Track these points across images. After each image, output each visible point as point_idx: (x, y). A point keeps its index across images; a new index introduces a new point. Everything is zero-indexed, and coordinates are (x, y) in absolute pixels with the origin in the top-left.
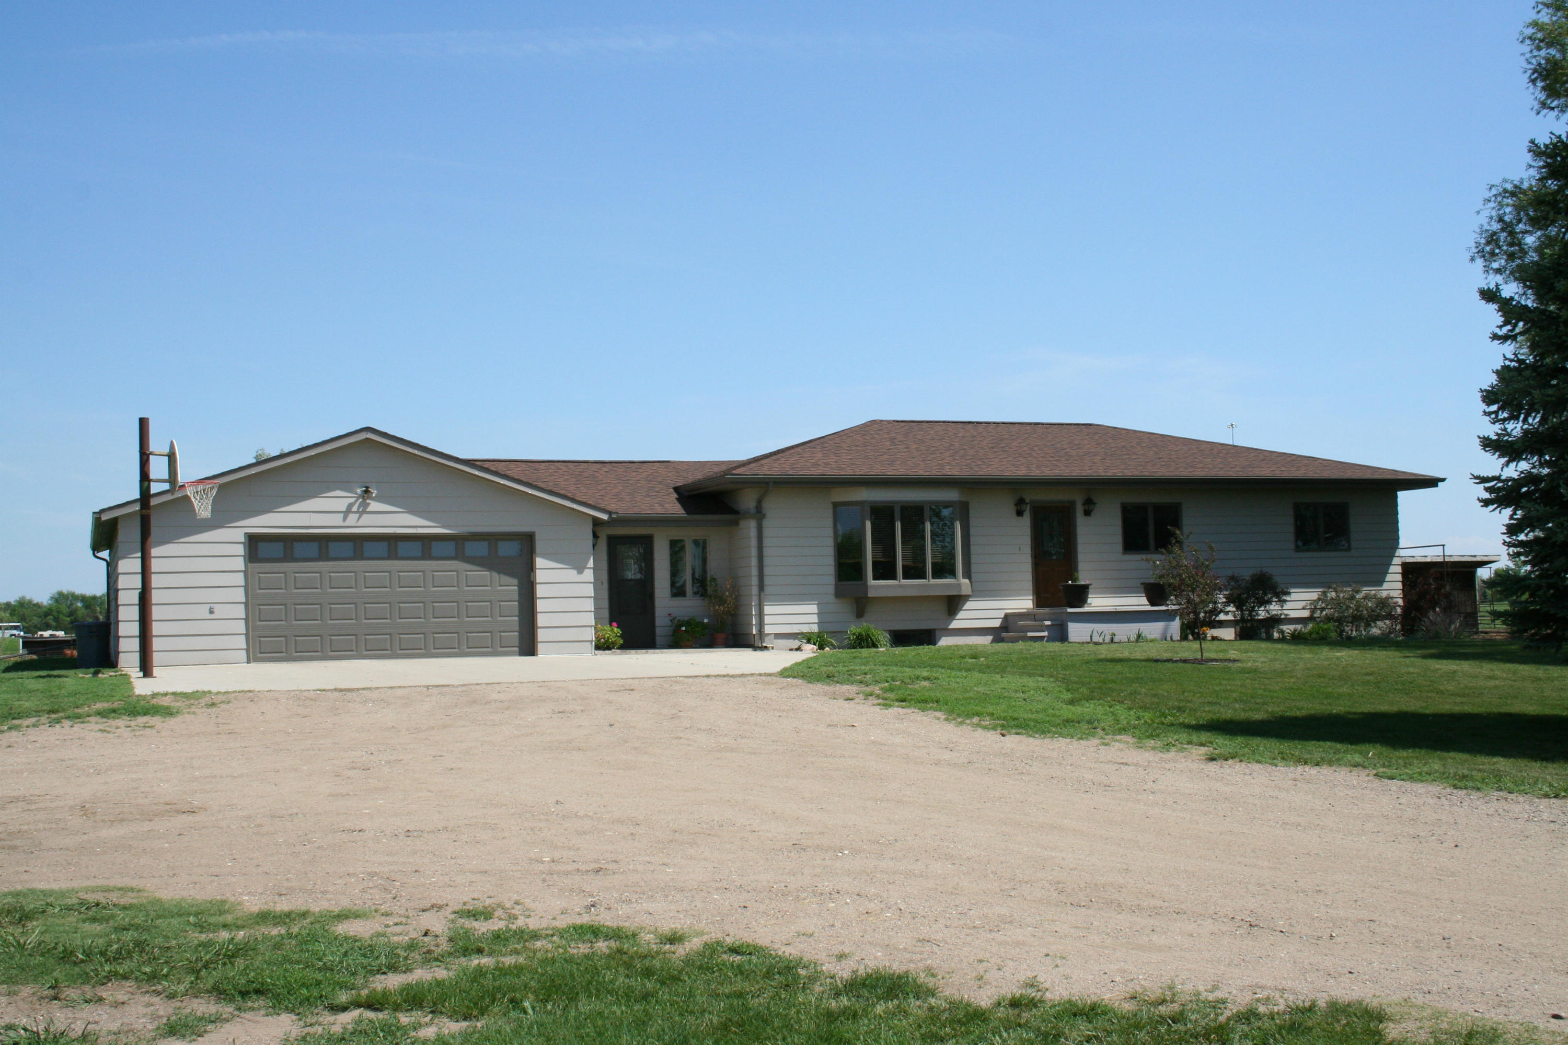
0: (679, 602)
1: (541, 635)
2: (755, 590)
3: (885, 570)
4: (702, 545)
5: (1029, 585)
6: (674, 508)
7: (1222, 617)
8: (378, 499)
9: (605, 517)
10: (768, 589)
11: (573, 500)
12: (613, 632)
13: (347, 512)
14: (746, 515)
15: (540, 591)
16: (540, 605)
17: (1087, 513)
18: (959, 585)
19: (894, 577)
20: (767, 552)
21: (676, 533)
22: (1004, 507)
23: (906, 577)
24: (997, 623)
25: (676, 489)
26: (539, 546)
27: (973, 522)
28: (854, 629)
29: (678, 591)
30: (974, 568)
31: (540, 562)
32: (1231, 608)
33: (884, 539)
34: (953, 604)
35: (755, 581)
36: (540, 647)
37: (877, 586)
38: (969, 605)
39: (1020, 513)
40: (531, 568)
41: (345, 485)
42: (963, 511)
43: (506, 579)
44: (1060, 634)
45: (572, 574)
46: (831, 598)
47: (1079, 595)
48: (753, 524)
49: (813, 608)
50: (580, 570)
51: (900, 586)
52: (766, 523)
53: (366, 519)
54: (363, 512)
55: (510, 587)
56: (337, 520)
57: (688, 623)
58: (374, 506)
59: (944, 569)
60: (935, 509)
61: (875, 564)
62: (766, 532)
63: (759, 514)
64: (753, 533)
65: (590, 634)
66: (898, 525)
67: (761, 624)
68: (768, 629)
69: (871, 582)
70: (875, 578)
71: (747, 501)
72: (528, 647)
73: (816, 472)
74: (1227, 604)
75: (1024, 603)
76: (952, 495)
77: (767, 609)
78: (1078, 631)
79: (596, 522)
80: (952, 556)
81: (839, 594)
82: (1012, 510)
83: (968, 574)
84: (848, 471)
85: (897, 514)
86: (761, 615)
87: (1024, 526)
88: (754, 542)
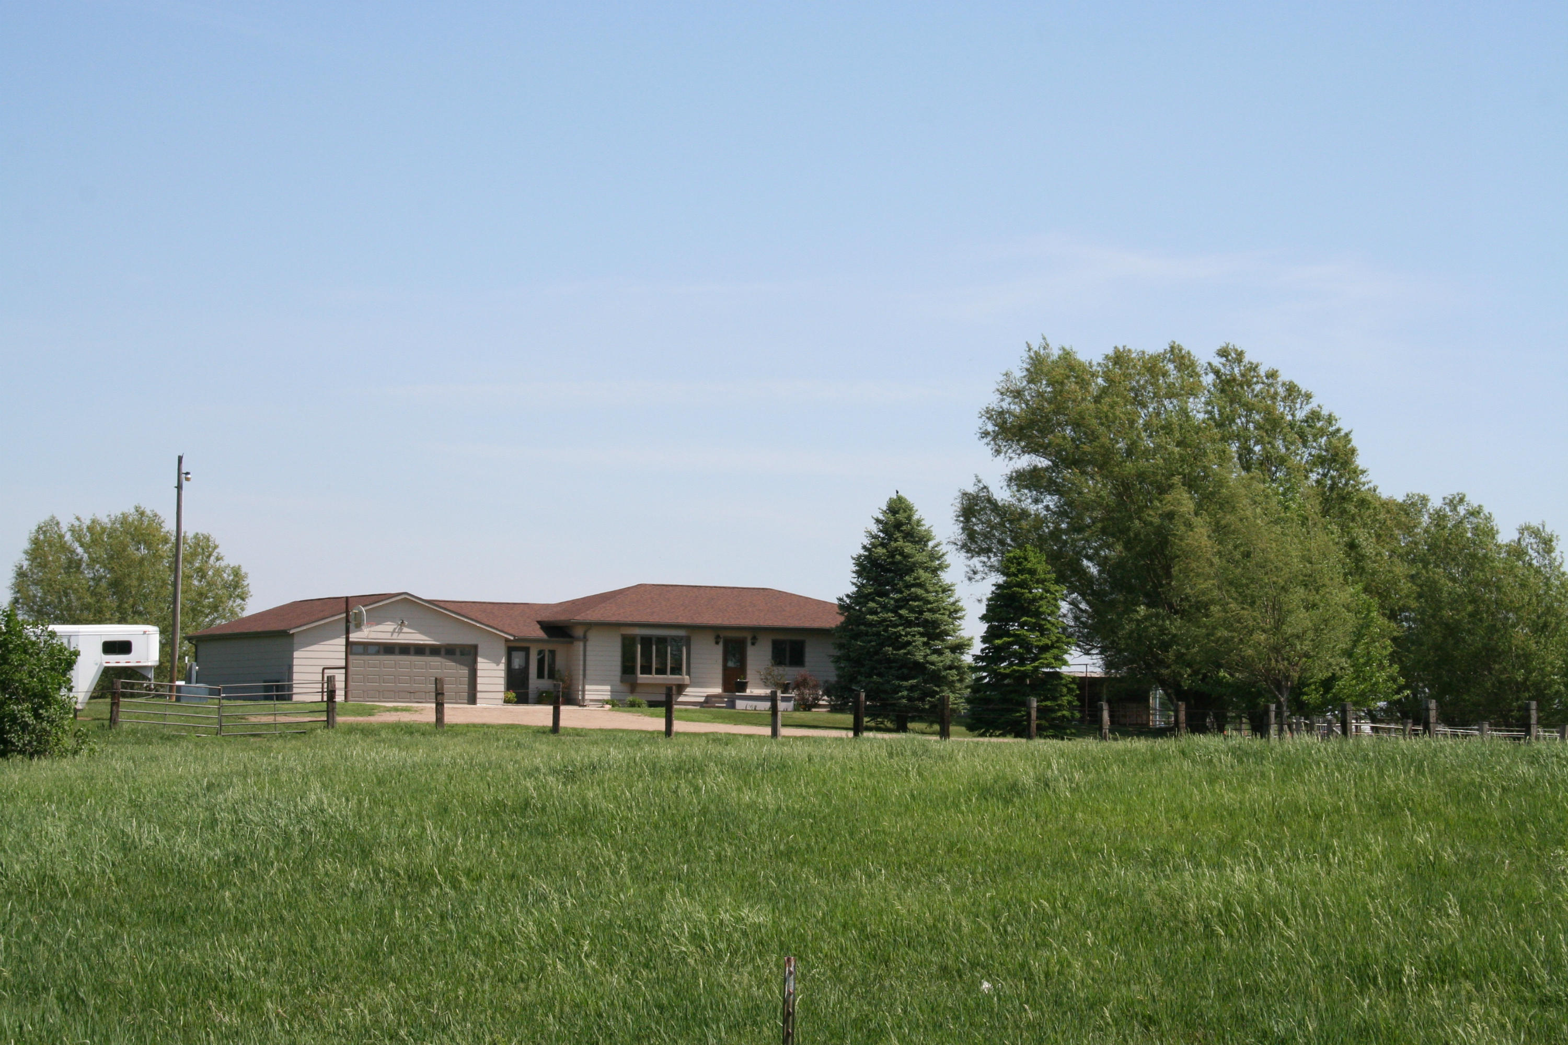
0: (541, 681)
1: (479, 695)
2: (581, 677)
3: (646, 670)
4: (553, 653)
5: (720, 681)
6: (540, 634)
7: (821, 702)
8: (409, 626)
9: (512, 638)
10: (587, 677)
11: (497, 629)
12: (512, 695)
13: (394, 631)
14: (578, 639)
15: (479, 673)
16: (479, 680)
17: (753, 644)
18: (683, 679)
19: (650, 673)
20: (588, 658)
21: (541, 646)
22: (710, 638)
23: (657, 673)
24: (702, 700)
25: (539, 622)
26: (480, 651)
27: (692, 647)
28: (630, 698)
29: (540, 675)
30: (692, 670)
31: (479, 659)
32: (825, 698)
33: (646, 655)
34: (681, 688)
35: (581, 672)
36: (478, 701)
37: (642, 678)
38: (688, 690)
39: (717, 643)
40: (475, 662)
41: (392, 620)
42: (688, 641)
43: (462, 667)
44: (732, 705)
45: (493, 666)
46: (618, 683)
47: (742, 687)
48: (581, 644)
49: (608, 688)
50: (498, 664)
51: (654, 678)
52: (588, 644)
53: (401, 636)
54: (400, 632)
55: (464, 671)
56: (388, 636)
57: (546, 692)
58: (405, 630)
59: (676, 670)
60: (675, 639)
61: (642, 667)
62: (588, 648)
63: (585, 639)
64: (581, 648)
65: (502, 695)
66: (654, 647)
67: (583, 695)
68: (587, 697)
69: (639, 676)
70: (642, 673)
71: (579, 632)
72: (472, 700)
73: (614, 619)
74: (823, 695)
75: (718, 690)
76: (681, 633)
77: (587, 687)
78: (740, 705)
79: (507, 640)
80: (681, 665)
81: (622, 681)
82: (714, 641)
83: (688, 673)
84: (629, 620)
85: (654, 642)
86: (584, 691)
87: (718, 651)
88: (582, 653)
